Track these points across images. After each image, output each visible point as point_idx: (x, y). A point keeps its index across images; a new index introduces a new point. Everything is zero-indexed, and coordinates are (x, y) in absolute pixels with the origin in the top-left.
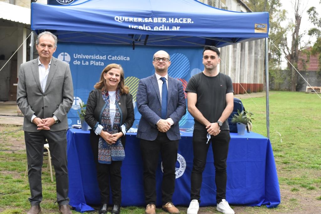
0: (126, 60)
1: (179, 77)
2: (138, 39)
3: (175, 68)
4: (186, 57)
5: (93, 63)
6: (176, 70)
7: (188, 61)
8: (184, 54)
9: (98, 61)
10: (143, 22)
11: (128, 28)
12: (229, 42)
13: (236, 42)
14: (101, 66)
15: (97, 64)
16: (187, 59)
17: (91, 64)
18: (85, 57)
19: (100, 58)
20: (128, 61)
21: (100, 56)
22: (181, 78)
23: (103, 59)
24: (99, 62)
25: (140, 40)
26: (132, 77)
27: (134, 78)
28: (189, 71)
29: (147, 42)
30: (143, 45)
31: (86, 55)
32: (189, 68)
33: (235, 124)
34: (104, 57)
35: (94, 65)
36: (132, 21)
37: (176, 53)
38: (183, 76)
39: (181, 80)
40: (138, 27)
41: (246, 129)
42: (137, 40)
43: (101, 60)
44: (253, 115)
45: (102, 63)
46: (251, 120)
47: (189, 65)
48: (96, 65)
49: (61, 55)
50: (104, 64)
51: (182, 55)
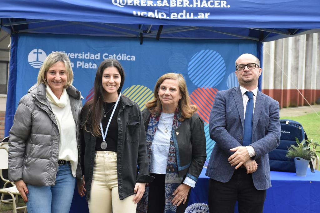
0: (129, 60)
1: (210, 86)
2: (147, 29)
3: (203, 73)
4: (220, 56)
5: (80, 65)
6: (205, 76)
7: (223, 61)
8: (217, 52)
9: (88, 61)
10: (154, 7)
11: (132, 15)
12: (285, 33)
13: (295, 34)
14: (92, 69)
15: (87, 66)
16: (222, 58)
17: (78, 67)
18: (70, 56)
19: (91, 58)
20: (133, 61)
21: (91, 55)
22: (213, 87)
23: (96, 59)
24: (90, 63)
25: (150, 32)
26: (138, 86)
27: (142, 86)
28: (224, 76)
29: (161, 33)
30: (155, 37)
31: (70, 53)
32: (225, 72)
33: (292, 160)
34: (97, 55)
35: (83, 67)
36: (139, 5)
37: (206, 50)
38: (215, 85)
39: (213, 90)
40: (148, 14)
41: (309, 166)
42: (145, 32)
43: (92, 60)
44: (319, 145)
45: (94, 64)
46: (317, 153)
47: (225, 68)
48: (85, 67)
49: (33, 53)
50: (97, 66)
51: (215, 52)
